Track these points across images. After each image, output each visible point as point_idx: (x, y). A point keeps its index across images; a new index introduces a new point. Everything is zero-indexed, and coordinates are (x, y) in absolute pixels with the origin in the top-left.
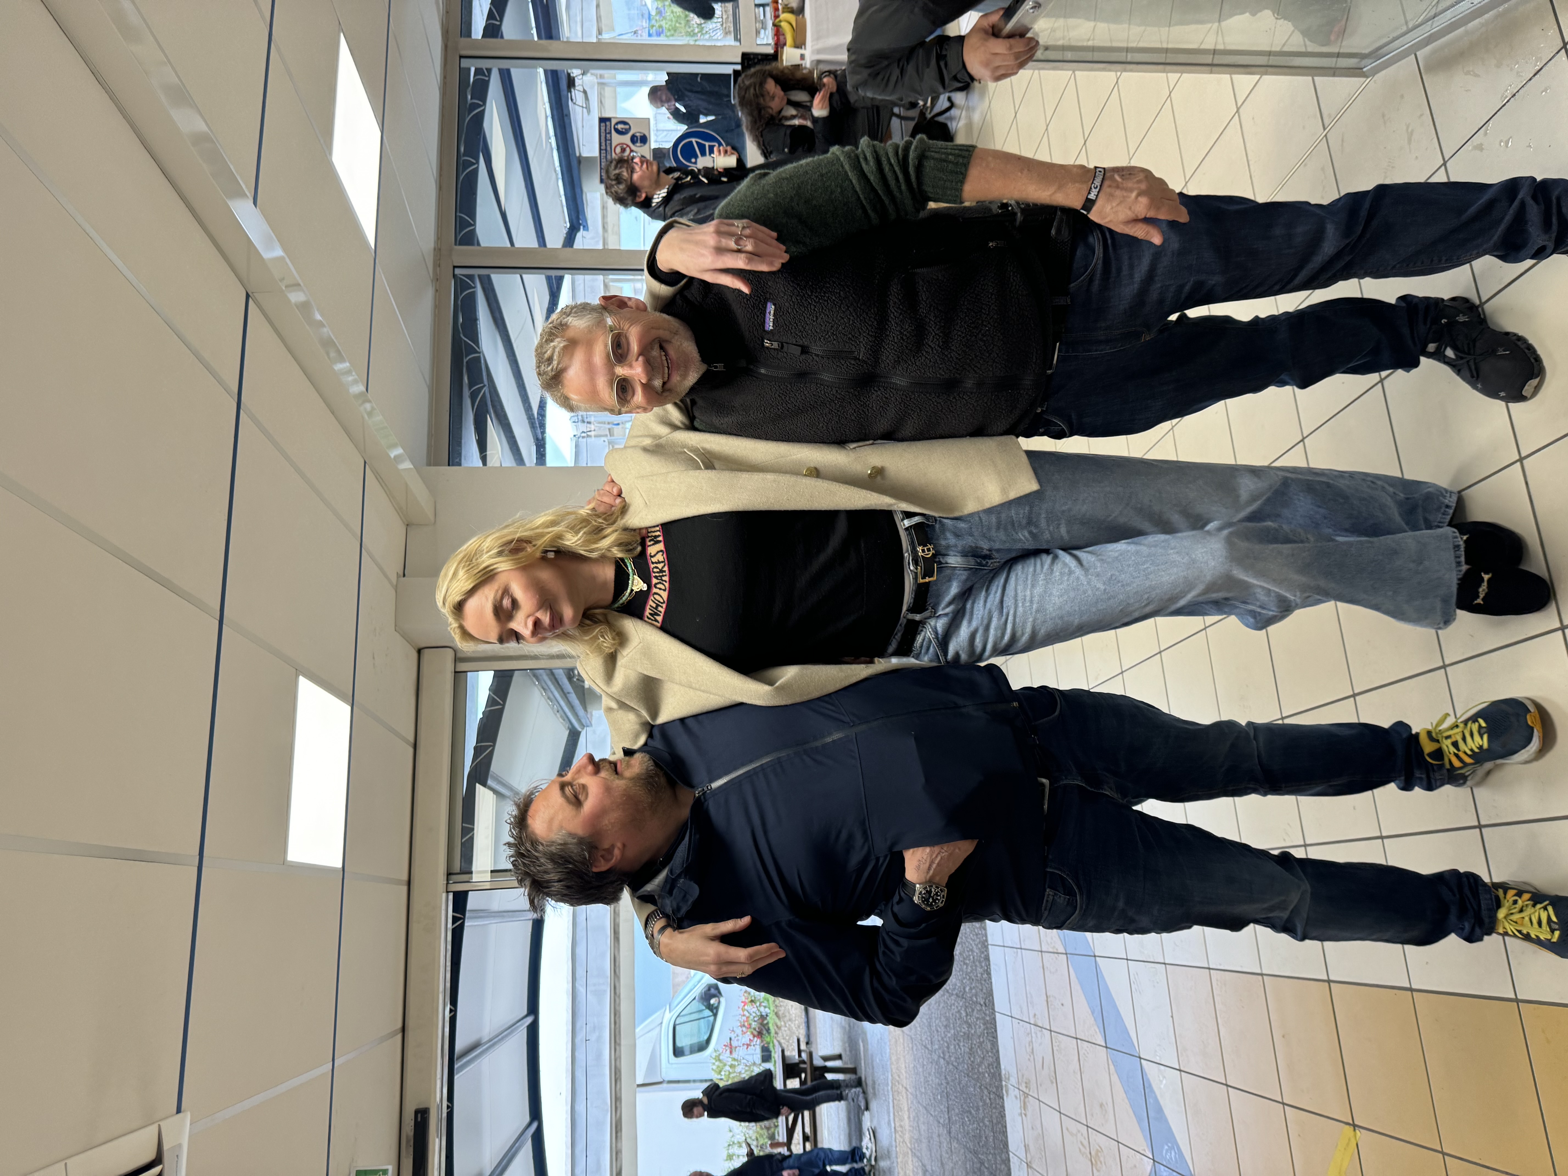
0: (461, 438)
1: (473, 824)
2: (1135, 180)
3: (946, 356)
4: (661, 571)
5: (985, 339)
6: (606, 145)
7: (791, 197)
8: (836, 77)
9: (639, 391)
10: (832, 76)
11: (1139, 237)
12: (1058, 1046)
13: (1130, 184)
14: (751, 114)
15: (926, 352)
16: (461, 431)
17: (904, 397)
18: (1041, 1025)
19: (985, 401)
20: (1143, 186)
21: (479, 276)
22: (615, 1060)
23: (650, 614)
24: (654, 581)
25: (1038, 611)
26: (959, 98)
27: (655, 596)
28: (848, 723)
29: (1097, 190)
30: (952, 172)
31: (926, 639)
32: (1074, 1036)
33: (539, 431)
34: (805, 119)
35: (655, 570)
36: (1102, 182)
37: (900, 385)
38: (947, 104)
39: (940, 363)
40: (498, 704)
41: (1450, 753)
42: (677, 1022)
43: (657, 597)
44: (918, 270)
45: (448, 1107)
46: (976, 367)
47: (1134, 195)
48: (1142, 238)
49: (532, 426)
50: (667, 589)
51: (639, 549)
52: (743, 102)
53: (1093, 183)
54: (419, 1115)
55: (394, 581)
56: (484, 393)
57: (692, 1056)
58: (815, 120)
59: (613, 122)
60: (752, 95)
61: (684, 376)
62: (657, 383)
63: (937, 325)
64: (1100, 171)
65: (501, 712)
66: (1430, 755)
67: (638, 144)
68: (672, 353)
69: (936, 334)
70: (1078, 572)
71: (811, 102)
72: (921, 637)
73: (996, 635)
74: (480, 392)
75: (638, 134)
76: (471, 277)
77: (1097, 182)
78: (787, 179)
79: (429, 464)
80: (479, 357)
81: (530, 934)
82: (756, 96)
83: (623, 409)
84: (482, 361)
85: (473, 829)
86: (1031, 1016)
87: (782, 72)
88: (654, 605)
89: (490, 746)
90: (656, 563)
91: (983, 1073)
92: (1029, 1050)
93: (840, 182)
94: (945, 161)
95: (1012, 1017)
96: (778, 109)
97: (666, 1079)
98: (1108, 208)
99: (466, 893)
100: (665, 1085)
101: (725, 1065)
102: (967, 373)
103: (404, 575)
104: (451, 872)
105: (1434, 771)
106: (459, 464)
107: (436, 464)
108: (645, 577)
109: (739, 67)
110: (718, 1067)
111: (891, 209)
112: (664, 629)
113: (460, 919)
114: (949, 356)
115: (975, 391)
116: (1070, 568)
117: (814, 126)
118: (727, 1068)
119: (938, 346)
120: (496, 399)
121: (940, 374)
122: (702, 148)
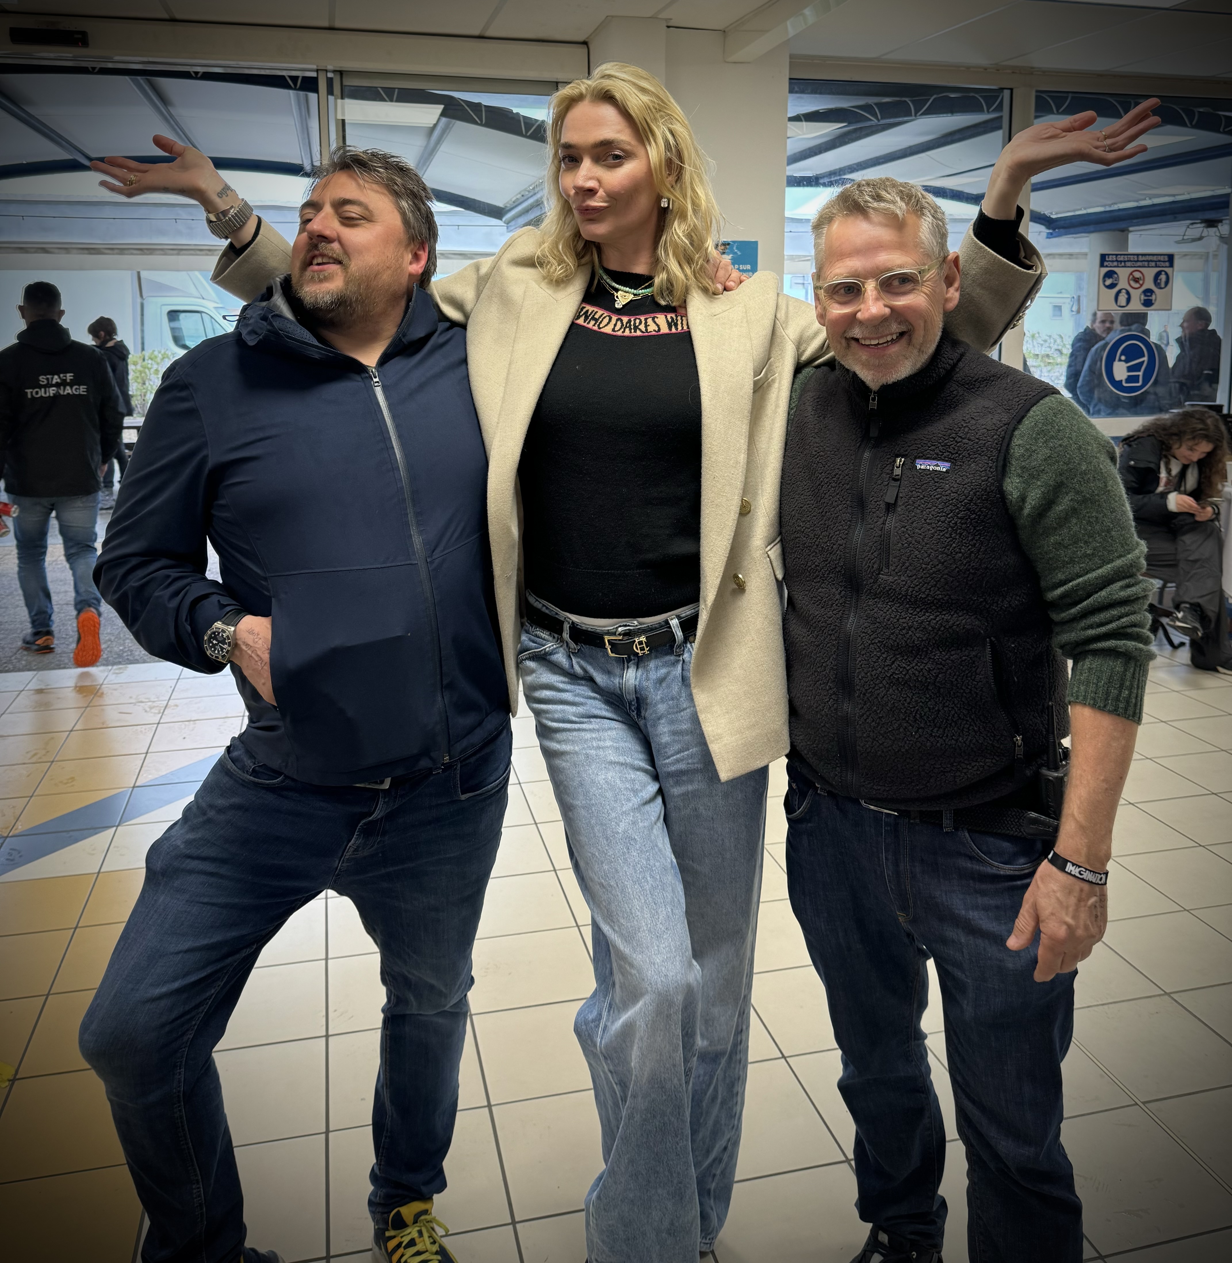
0: (821, 93)
1: (397, 101)
2: (1089, 922)
3: (881, 682)
4: (636, 328)
5: (901, 730)
6: (1144, 261)
7: (1082, 492)
8: (1212, 521)
9: (846, 310)
10: (1214, 516)
11: (1017, 920)
12: (141, 731)
13: (1083, 915)
14: (1173, 424)
15: (886, 658)
16: (829, 94)
17: (832, 627)
18: (165, 713)
19: (827, 725)
20: (1080, 932)
21: (1001, 117)
22: (162, 250)
23: (587, 311)
24: (625, 319)
25: (587, 756)
26: (1184, 655)
27: (608, 318)
28: (431, 556)
29: (1078, 875)
30: (1108, 693)
31: (544, 642)
32: (150, 751)
33: (826, 180)
34: (1167, 484)
35: (638, 321)
36: (1088, 881)
37: (847, 623)
38: (1176, 640)
39: (873, 673)
40: (527, 130)
41: (402, 1237)
42: (203, 314)
43: (606, 320)
44: (988, 650)
45: (94, 68)
46: (868, 717)
47: (1069, 920)
48: (1016, 923)
49: (832, 173)
50: (614, 333)
51: (663, 303)
52: (1187, 416)
53: (1086, 869)
54: (80, 36)
55: (663, 15)
56: (871, 120)
57: (169, 329)
58: (1164, 495)
59: (1169, 270)
60: (1195, 426)
61: (866, 365)
62: (857, 332)
63: (919, 672)
64: (1101, 879)
65: (518, 132)
66: (398, 1214)
67: (1143, 297)
68: (894, 349)
69: (908, 671)
70: (636, 801)
71: (1185, 493)
72: (546, 636)
73: (555, 711)
74: (872, 115)
75: (1153, 297)
76: (1000, 108)
77: (1087, 875)
78: (1106, 486)
79: (791, 57)
80: (911, 115)
81: (288, 161)
82: (1194, 430)
83: (822, 293)
84: (906, 119)
85: (391, 101)
86: (177, 702)
87: (1220, 461)
88: (597, 316)
89: (481, 121)
90: (646, 323)
91: (124, 644)
92: (142, 698)
93: (1100, 554)
94: (1122, 686)
95: (179, 679)
96: (1177, 456)
97: (145, 302)
98: (1054, 886)
99: (316, 90)
100: (139, 300)
101: (158, 364)
102: (860, 706)
103: (668, 27)
104: (344, 76)
105: (383, 1213)
106: (791, 91)
107: (792, 65)
108: (631, 309)
109: (1225, 411)
110: (156, 357)
111: (1064, 615)
112: (573, 326)
113: (295, 84)
114: (881, 685)
115: (839, 714)
116: (641, 791)
117: (1158, 494)
118: (155, 367)
119: (894, 673)
120: (863, 133)
121: (859, 673)
122: (1137, 368)
